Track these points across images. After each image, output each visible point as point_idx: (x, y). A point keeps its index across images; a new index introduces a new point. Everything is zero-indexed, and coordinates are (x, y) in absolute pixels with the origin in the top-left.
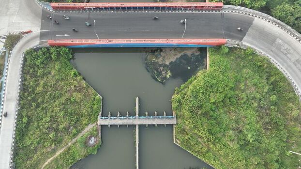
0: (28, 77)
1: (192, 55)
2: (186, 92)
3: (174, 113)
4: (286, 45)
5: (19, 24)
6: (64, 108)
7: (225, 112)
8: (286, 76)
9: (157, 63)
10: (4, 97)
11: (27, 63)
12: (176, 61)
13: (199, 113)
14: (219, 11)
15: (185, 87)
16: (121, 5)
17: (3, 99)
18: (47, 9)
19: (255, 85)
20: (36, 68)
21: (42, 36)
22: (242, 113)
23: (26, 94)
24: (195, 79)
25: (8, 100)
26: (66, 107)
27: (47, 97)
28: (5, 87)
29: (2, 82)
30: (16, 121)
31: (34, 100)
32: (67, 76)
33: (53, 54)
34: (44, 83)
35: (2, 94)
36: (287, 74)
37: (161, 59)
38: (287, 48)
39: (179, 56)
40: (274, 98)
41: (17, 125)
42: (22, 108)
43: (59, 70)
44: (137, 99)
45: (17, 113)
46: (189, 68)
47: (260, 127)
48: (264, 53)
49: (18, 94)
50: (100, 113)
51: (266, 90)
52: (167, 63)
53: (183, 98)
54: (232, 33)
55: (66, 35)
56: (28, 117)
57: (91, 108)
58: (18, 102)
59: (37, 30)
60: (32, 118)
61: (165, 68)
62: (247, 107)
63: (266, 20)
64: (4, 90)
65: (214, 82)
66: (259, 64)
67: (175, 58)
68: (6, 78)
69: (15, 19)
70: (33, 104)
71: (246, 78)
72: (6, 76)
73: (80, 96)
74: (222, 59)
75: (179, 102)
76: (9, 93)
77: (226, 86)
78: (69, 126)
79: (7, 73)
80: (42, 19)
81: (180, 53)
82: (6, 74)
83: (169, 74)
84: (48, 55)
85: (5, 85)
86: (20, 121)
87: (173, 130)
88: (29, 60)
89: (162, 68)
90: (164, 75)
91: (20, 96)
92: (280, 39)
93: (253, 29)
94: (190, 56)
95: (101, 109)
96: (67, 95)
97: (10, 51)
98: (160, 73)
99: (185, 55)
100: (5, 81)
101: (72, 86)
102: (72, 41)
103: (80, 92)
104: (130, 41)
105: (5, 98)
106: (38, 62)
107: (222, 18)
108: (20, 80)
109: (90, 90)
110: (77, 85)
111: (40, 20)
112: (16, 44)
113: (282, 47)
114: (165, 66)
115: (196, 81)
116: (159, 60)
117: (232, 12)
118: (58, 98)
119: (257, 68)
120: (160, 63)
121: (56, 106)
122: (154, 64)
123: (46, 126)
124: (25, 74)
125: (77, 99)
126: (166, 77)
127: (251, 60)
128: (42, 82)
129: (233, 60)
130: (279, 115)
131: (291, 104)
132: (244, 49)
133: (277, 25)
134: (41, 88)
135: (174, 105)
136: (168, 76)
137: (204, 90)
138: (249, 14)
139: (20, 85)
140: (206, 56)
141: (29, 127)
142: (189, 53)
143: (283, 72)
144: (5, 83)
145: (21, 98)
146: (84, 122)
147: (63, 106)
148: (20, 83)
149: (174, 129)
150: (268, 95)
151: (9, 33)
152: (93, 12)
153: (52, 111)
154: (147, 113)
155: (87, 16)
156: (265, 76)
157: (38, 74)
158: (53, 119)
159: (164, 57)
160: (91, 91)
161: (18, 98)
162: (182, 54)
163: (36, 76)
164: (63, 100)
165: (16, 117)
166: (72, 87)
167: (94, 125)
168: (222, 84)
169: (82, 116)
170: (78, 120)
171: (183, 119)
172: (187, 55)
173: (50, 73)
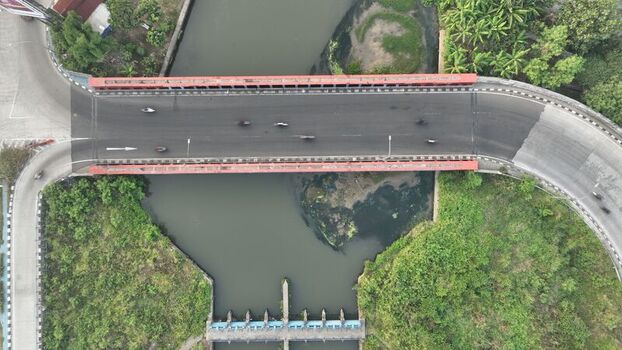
0: (55, 243)
1: (401, 186)
2: (387, 272)
3: (360, 314)
4: (609, 168)
5: (23, 122)
6: (136, 307)
7: (466, 315)
8: (602, 239)
9: (327, 205)
10: (9, 287)
11: (51, 214)
12: (367, 201)
13: (412, 318)
14: (467, 89)
15: (385, 260)
16: (247, 81)
17: (9, 291)
18: (80, 86)
19: (534, 256)
20: (71, 225)
21: (77, 150)
22: (502, 316)
23: (55, 279)
24: (408, 243)
25: (19, 292)
26: (141, 304)
27: (98, 284)
28: (9, 265)
29: (3, 255)
30: (40, 335)
31: (72, 292)
32: (138, 238)
33: (104, 194)
34: (90, 256)
35: (5, 279)
36: (603, 233)
37: (335, 196)
38: (610, 177)
39: (374, 188)
40: (570, 285)
41: (44, 344)
42: (50, 308)
43: (119, 227)
44: (285, 285)
45: (40, 320)
46: (395, 216)
47: (537, 342)
48: (558, 186)
49: (39, 281)
50: (210, 316)
51: (554, 268)
52: (349, 205)
53: (381, 285)
54: (492, 142)
55: (127, 149)
56: (65, 327)
57: (191, 305)
58: (40, 297)
59: (63, 138)
60: (72, 328)
61: (344, 216)
62: (513, 304)
63: (570, 110)
64: (9, 272)
65: (447, 253)
66: (545, 212)
67: (366, 194)
68: (9, 245)
69: (13, 111)
70: (72, 300)
71: (515, 243)
72: (9, 242)
73: (166, 282)
74: (465, 200)
75: (372, 293)
76: (18, 277)
77: (472, 259)
78: (150, 343)
79: (9, 234)
80: (73, 112)
81: (376, 182)
82: (9, 238)
83: (352, 229)
84: (92, 194)
85: (8, 261)
86: (47, 335)
87: (358, 347)
88: (53, 206)
89: (336, 217)
90: (341, 232)
91: (43, 285)
92: (598, 154)
93: (539, 131)
94: (397, 189)
95: (212, 307)
96: (141, 279)
97: (10, 187)
98: (332, 228)
99: (388, 187)
100: (8, 253)
101: (148, 261)
102: (142, 169)
103: (166, 272)
104: (268, 168)
105: (13, 288)
106: (73, 212)
107: (472, 105)
108: (40, 250)
109: (186, 269)
110: (159, 258)
111: (68, 113)
112: (21, 170)
113: (600, 173)
114: (344, 211)
115: (408, 248)
116: (332, 200)
117: (496, 90)
118: (121, 285)
119: (540, 222)
120: (333, 206)
121: (119, 303)
122: (321, 207)
123: (101, 345)
124: (48, 235)
125: (160, 289)
126: (345, 237)
127: (529, 204)
128: (85, 254)
129: (489, 202)
130: (577, 320)
131: (605, 296)
132: (514, 180)
133: (594, 123)
134: (85, 267)
135: (362, 301)
136: (350, 234)
137: (425, 268)
138: (534, 97)
139: (40, 262)
140: (433, 189)
141: (68, 344)
142: (396, 183)
143: (596, 229)
144: (9, 257)
145: (46, 288)
146: (178, 335)
147: (132, 304)
148: (40, 258)
149: (361, 345)
150: (558, 277)
151: (5, 145)
152: (184, 92)
153: (113, 313)
154: (305, 314)
155: (170, 104)
156: (556, 239)
157: (76, 236)
158: (116, 330)
159: (342, 191)
160: (190, 269)
161: (40, 289)
162: (381, 183)
163: (72, 241)
164: (131, 290)
165: (40, 327)
166: (150, 262)
167: (199, 339)
168: (463, 258)
169: (174, 320)
170: (166, 330)
171: (379, 327)
172: (392, 188)
173: (100, 233)
